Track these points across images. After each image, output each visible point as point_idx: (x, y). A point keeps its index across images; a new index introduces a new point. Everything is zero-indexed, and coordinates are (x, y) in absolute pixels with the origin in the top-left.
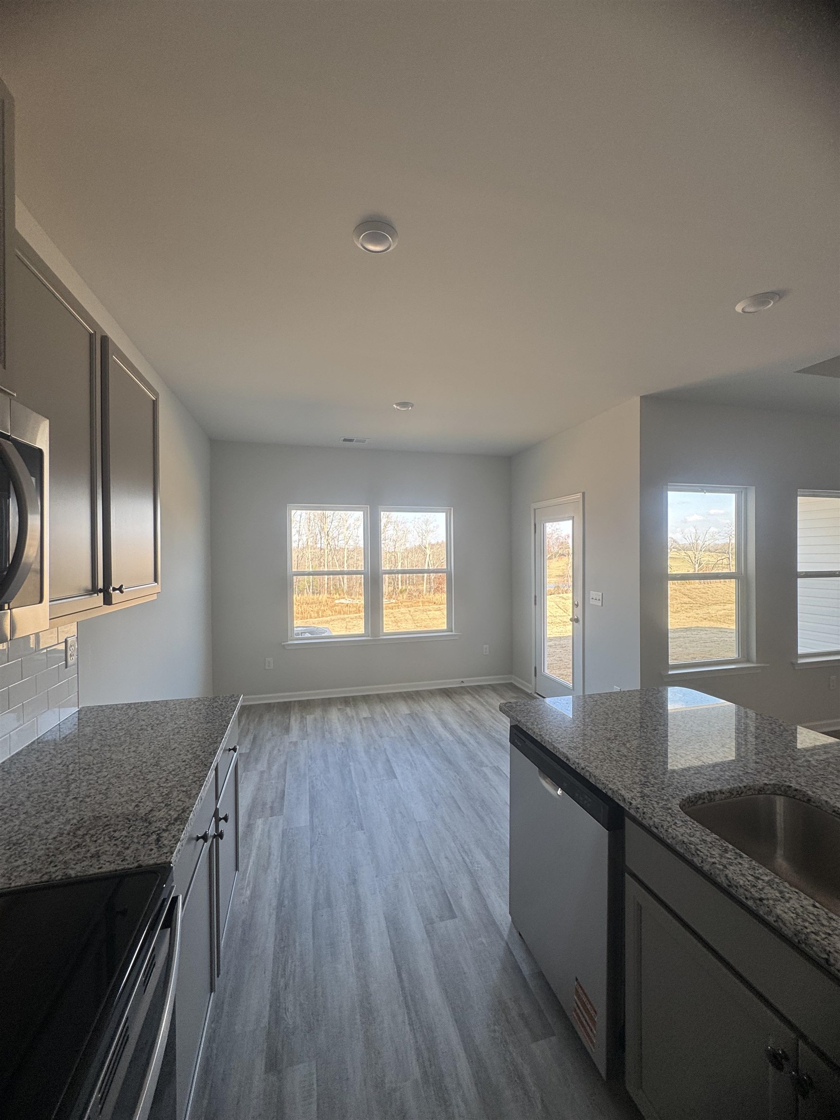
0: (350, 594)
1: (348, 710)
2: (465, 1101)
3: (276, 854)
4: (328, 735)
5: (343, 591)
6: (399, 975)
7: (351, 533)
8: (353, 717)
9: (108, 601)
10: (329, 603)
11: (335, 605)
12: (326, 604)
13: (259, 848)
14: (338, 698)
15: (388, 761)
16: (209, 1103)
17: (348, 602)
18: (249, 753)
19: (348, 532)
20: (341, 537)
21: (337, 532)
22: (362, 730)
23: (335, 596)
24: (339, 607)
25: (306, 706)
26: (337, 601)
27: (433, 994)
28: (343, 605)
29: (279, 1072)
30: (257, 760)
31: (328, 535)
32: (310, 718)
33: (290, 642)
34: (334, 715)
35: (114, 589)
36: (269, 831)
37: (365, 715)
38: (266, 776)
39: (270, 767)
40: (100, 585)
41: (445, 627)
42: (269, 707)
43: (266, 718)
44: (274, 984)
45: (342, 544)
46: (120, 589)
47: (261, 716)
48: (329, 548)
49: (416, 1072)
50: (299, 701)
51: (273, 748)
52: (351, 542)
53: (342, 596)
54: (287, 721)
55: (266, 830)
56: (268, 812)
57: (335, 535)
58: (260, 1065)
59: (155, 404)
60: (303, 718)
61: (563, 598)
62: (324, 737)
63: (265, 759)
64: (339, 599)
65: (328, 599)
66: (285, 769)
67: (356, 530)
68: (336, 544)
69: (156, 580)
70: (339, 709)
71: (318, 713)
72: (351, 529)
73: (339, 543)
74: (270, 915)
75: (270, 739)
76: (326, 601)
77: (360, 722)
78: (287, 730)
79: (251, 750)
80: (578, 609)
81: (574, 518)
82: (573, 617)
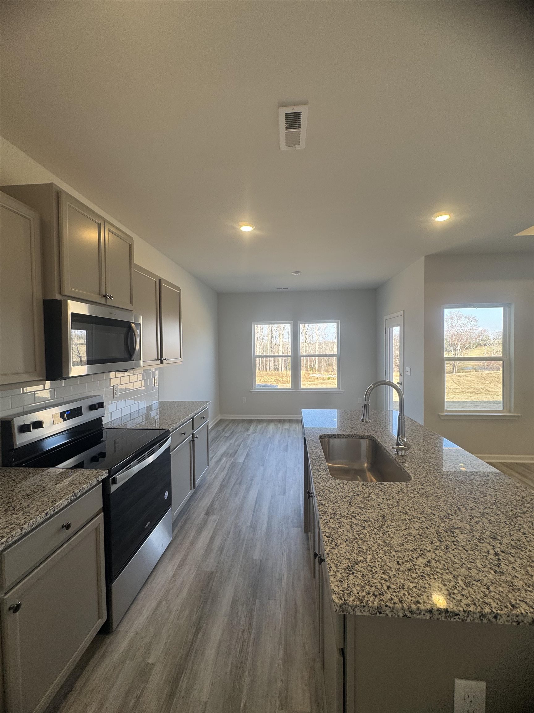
0: (319, 371)
1: (279, 425)
2: (261, 533)
3: (227, 468)
4: (265, 434)
5: (315, 369)
6: (255, 504)
7: (320, 332)
8: (280, 428)
9: (162, 363)
10: (306, 376)
11: (310, 378)
12: (304, 377)
13: (221, 466)
14: (276, 419)
15: (287, 445)
16: (188, 516)
17: (318, 376)
18: (229, 437)
19: (319, 331)
20: (314, 335)
21: (312, 332)
22: (282, 433)
23: (310, 372)
24: (313, 379)
25: (260, 421)
26: (311, 376)
27: (265, 510)
28: (314, 378)
29: (209, 516)
30: (231, 439)
31: (306, 334)
32: (259, 427)
33: (253, 390)
34: (272, 427)
35: (164, 359)
36: (227, 462)
37: (286, 428)
38: (232, 445)
39: (235, 442)
40: (159, 358)
41: (336, 387)
42: (243, 421)
43: (240, 425)
44: (214, 498)
45: (314, 340)
46: (166, 359)
47: (239, 424)
48: (306, 342)
49: (249, 523)
50: (258, 420)
51: (239, 436)
52: (321, 338)
53: (315, 372)
54: (249, 427)
55: (226, 461)
56: (229, 456)
57: (310, 334)
58: (204, 513)
59: (180, 294)
60: (257, 426)
61: (459, 376)
62: (263, 433)
63: (234, 439)
64: (312, 374)
65: (305, 374)
66: (241, 444)
67: (324, 330)
68: (311, 339)
69: (181, 357)
70: (275, 424)
71: (265, 424)
72: (321, 330)
73: (313, 338)
74: (218, 483)
75: (239, 433)
76: (305, 375)
77: (282, 430)
78: (248, 430)
79: (230, 435)
80: (402, 377)
81: (400, 325)
82: (400, 381)
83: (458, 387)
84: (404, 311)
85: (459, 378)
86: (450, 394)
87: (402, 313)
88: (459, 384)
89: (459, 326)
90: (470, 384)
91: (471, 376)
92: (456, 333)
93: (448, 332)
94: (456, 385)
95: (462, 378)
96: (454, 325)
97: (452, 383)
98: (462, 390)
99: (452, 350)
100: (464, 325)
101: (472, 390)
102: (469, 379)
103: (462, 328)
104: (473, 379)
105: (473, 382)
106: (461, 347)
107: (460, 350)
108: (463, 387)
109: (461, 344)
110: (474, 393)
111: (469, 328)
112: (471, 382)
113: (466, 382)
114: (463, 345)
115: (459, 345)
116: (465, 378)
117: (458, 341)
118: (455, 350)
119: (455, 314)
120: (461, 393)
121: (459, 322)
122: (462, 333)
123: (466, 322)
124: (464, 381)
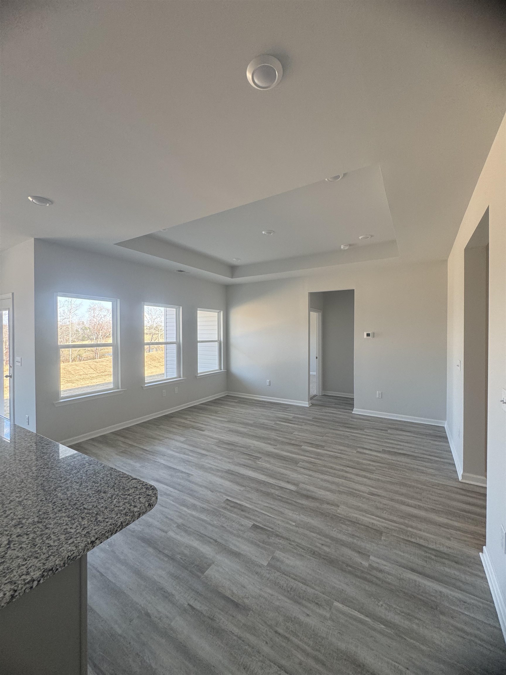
80: (12, 369)
81: (9, 309)
82: (10, 374)
83: (95, 372)
84: (13, 294)
85: (96, 364)
86: (87, 380)
87: (11, 295)
88: (95, 369)
89: (100, 317)
90: (105, 368)
91: (106, 361)
92: (98, 323)
93: (91, 321)
94: (92, 370)
95: (98, 364)
96: (96, 315)
97: (89, 369)
98: (98, 374)
99: (94, 339)
100: (105, 316)
101: (106, 373)
102: (104, 364)
103: (103, 319)
104: (107, 364)
105: (107, 366)
106: (102, 335)
107: (102, 338)
108: (99, 372)
109: (102, 333)
110: (107, 376)
111: (109, 319)
112: (106, 366)
113: (101, 366)
114: (103, 333)
115: (101, 334)
116: (101, 363)
117: (99, 330)
118: (97, 338)
119: (96, 306)
120: (96, 378)
121: (100, 314)
122: (102, 323)
123: (105, 314)
124: (100, 366)
